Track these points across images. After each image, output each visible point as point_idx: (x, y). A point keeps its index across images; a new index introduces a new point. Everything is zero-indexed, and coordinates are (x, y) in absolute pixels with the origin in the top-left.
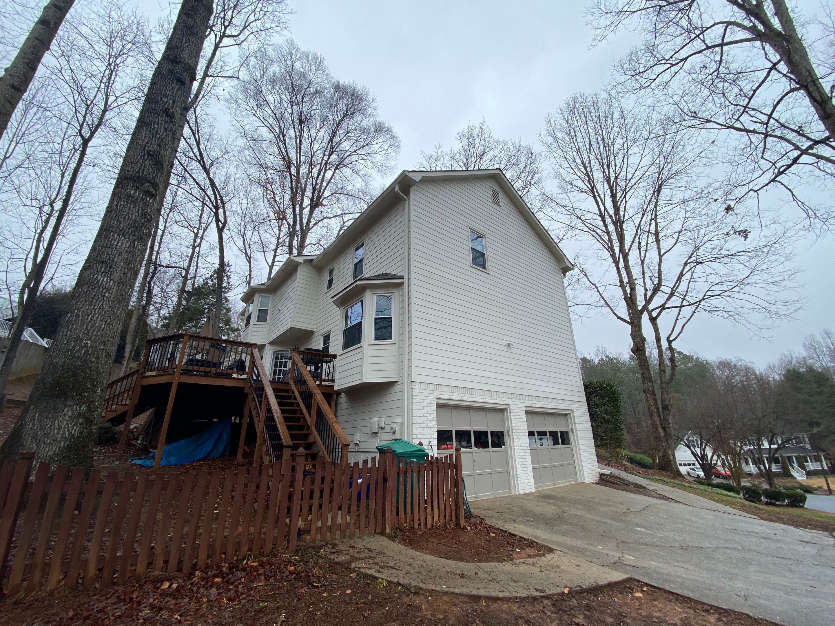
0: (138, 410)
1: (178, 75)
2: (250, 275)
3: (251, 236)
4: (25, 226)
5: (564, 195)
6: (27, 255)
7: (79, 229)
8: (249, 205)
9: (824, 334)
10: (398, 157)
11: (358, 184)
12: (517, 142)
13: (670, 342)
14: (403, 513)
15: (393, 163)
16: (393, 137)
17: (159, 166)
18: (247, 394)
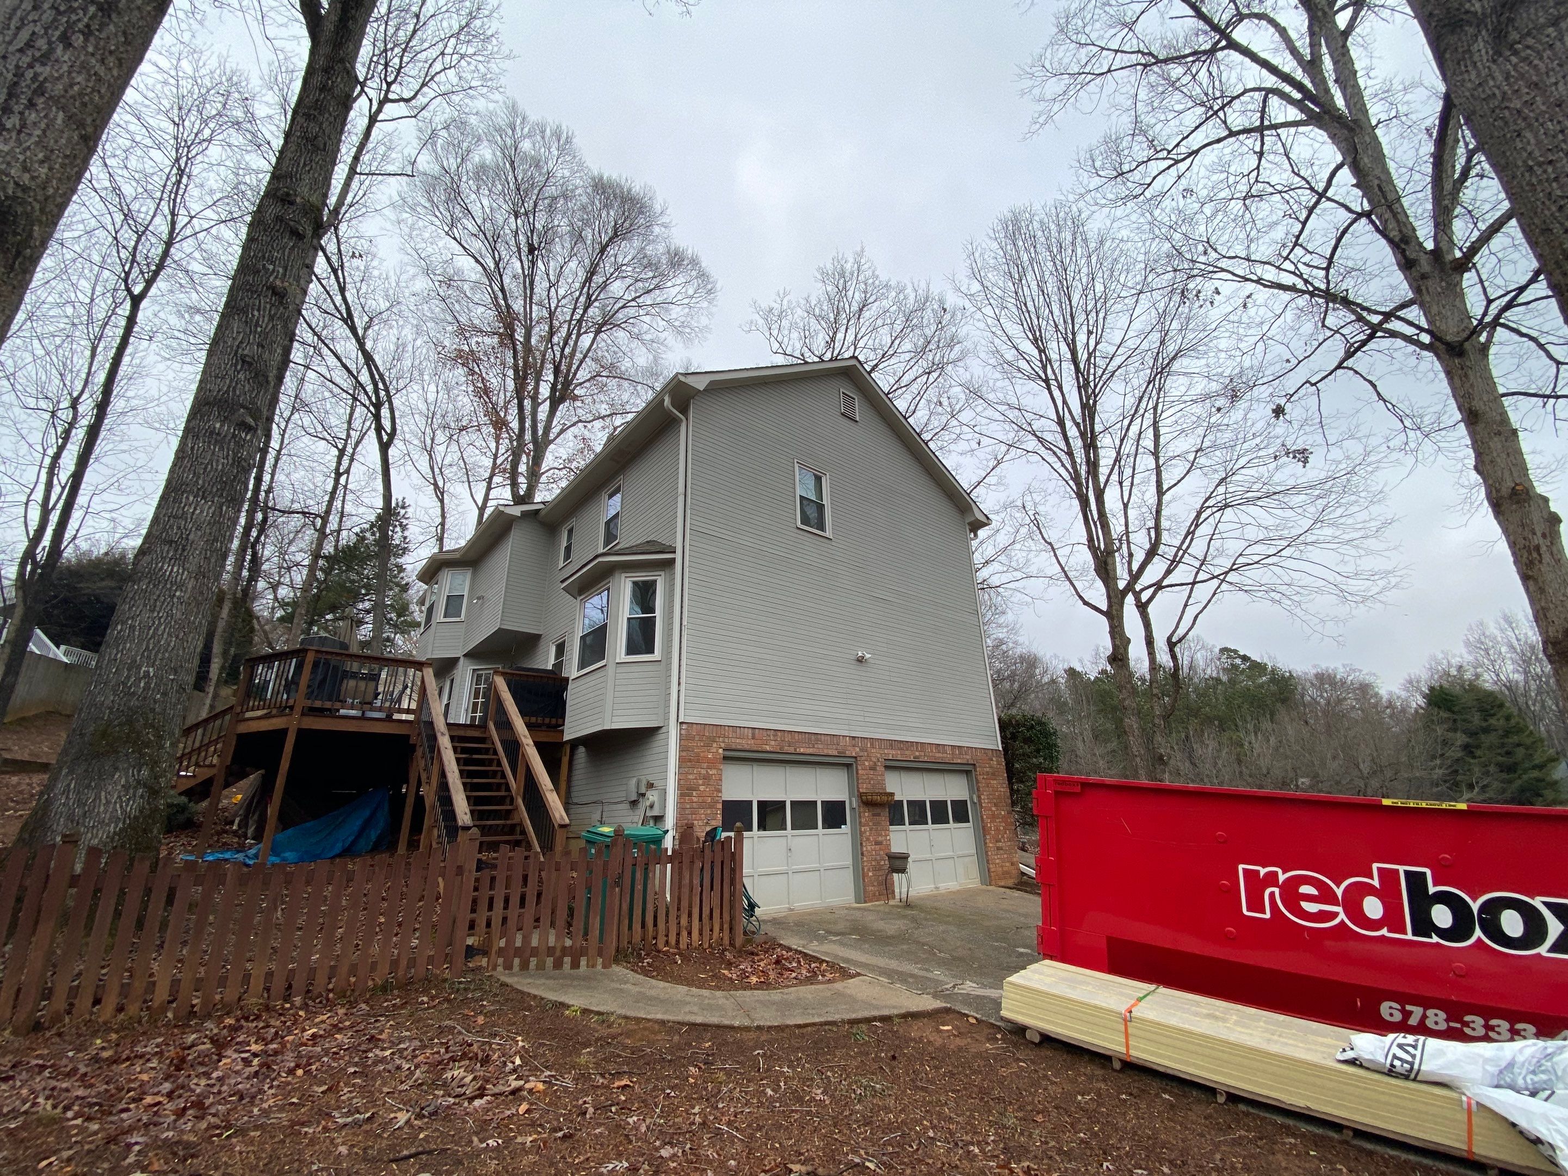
0: (233, 775)
1: (292, 223)
2: (443, 524)
3: (446, 453)
4: (23, 442)
5: (1007, 382)
6: (29, 496)
7: (124, 446)
8: (440, 394)
9: (1502, 622)
10: (714, 310)
11: (642, 358)
12: (923, 285)
13: (1171, 645)
14: (639, 926)
15: (704, 321)
16: (703, 275)
17: (261, 378)
18: (415, 746)
